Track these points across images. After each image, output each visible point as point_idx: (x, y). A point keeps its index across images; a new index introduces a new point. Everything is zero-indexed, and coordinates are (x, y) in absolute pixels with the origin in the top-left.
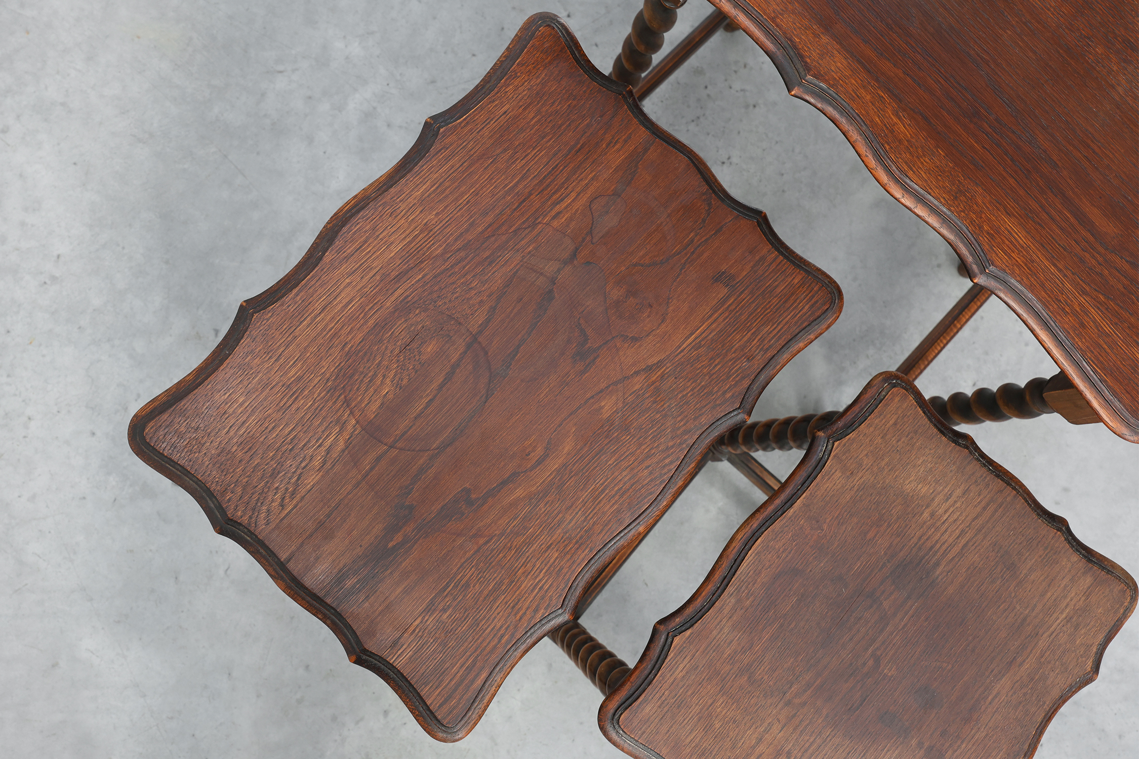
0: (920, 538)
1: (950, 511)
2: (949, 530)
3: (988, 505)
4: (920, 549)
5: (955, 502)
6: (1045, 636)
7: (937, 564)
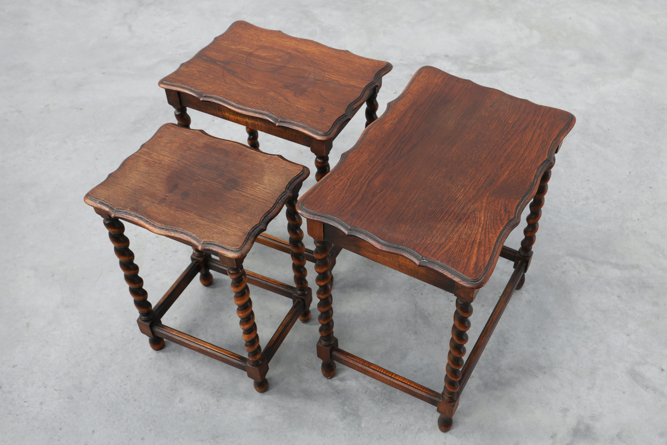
0: (247, 184)
1: (260, 190)
2: (252, 191)
3: (264, 200)
4: (243, 184)
5: (264, 191)
6: (215, 225)
7: (238, 190)
